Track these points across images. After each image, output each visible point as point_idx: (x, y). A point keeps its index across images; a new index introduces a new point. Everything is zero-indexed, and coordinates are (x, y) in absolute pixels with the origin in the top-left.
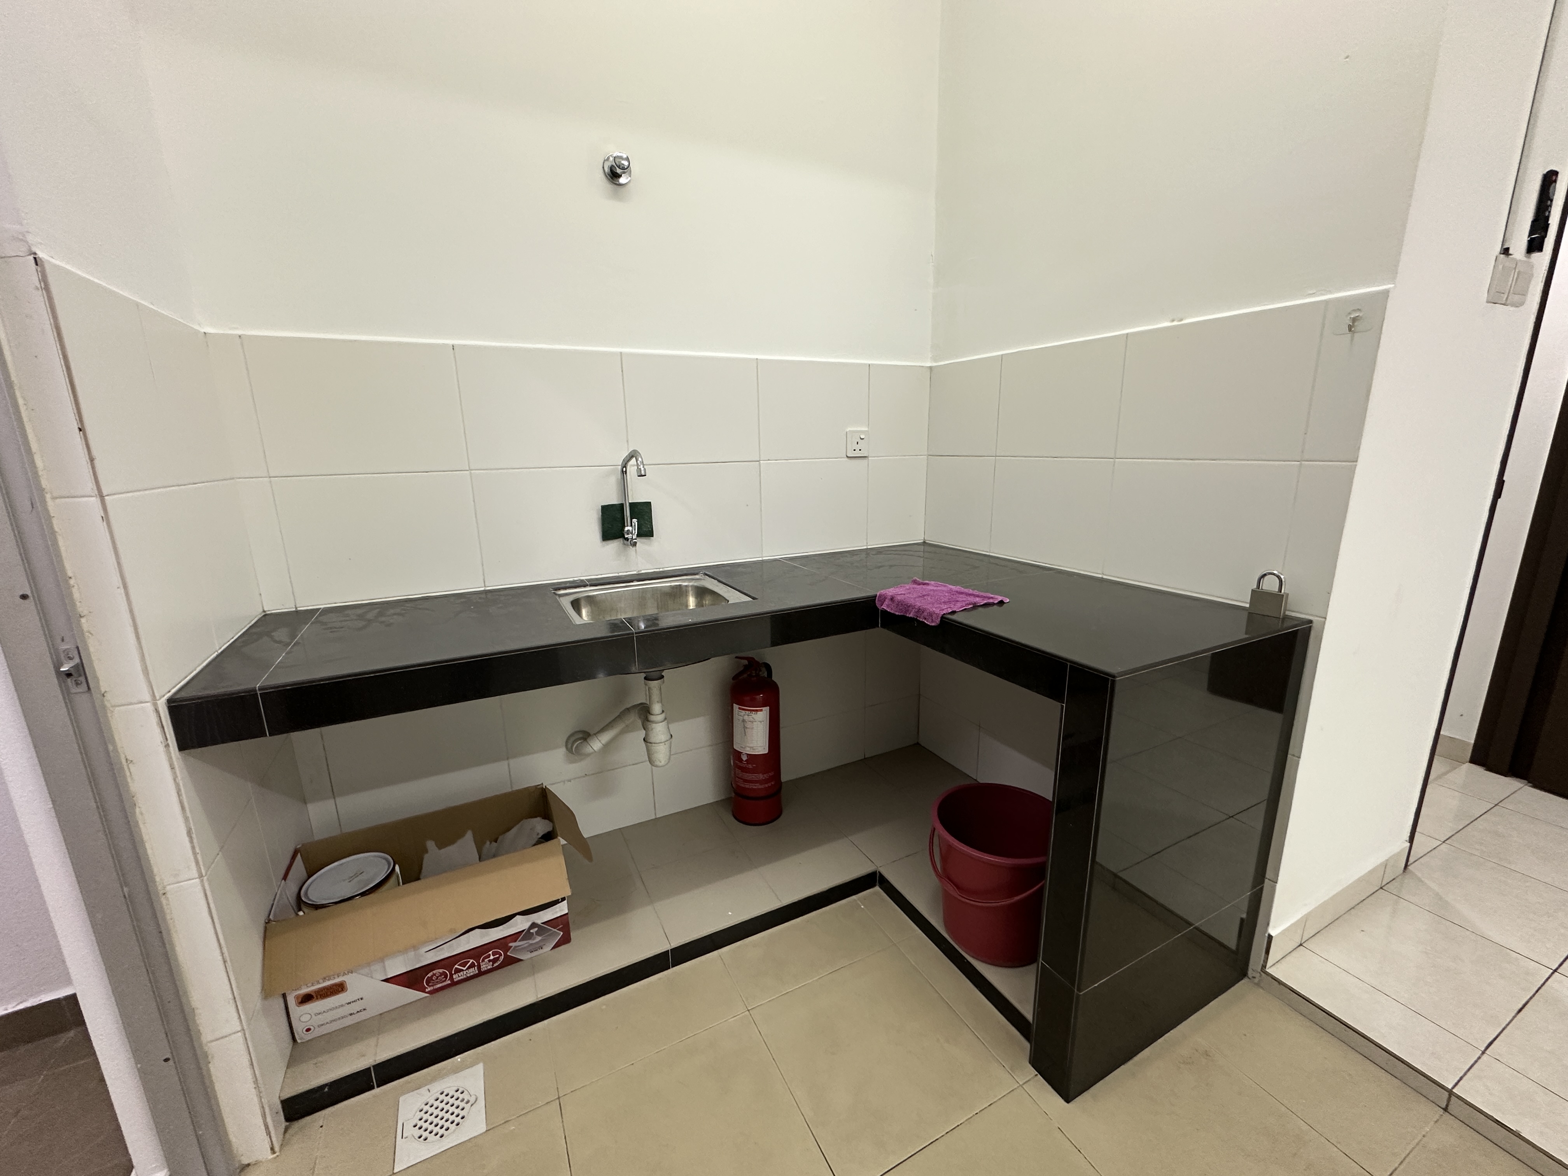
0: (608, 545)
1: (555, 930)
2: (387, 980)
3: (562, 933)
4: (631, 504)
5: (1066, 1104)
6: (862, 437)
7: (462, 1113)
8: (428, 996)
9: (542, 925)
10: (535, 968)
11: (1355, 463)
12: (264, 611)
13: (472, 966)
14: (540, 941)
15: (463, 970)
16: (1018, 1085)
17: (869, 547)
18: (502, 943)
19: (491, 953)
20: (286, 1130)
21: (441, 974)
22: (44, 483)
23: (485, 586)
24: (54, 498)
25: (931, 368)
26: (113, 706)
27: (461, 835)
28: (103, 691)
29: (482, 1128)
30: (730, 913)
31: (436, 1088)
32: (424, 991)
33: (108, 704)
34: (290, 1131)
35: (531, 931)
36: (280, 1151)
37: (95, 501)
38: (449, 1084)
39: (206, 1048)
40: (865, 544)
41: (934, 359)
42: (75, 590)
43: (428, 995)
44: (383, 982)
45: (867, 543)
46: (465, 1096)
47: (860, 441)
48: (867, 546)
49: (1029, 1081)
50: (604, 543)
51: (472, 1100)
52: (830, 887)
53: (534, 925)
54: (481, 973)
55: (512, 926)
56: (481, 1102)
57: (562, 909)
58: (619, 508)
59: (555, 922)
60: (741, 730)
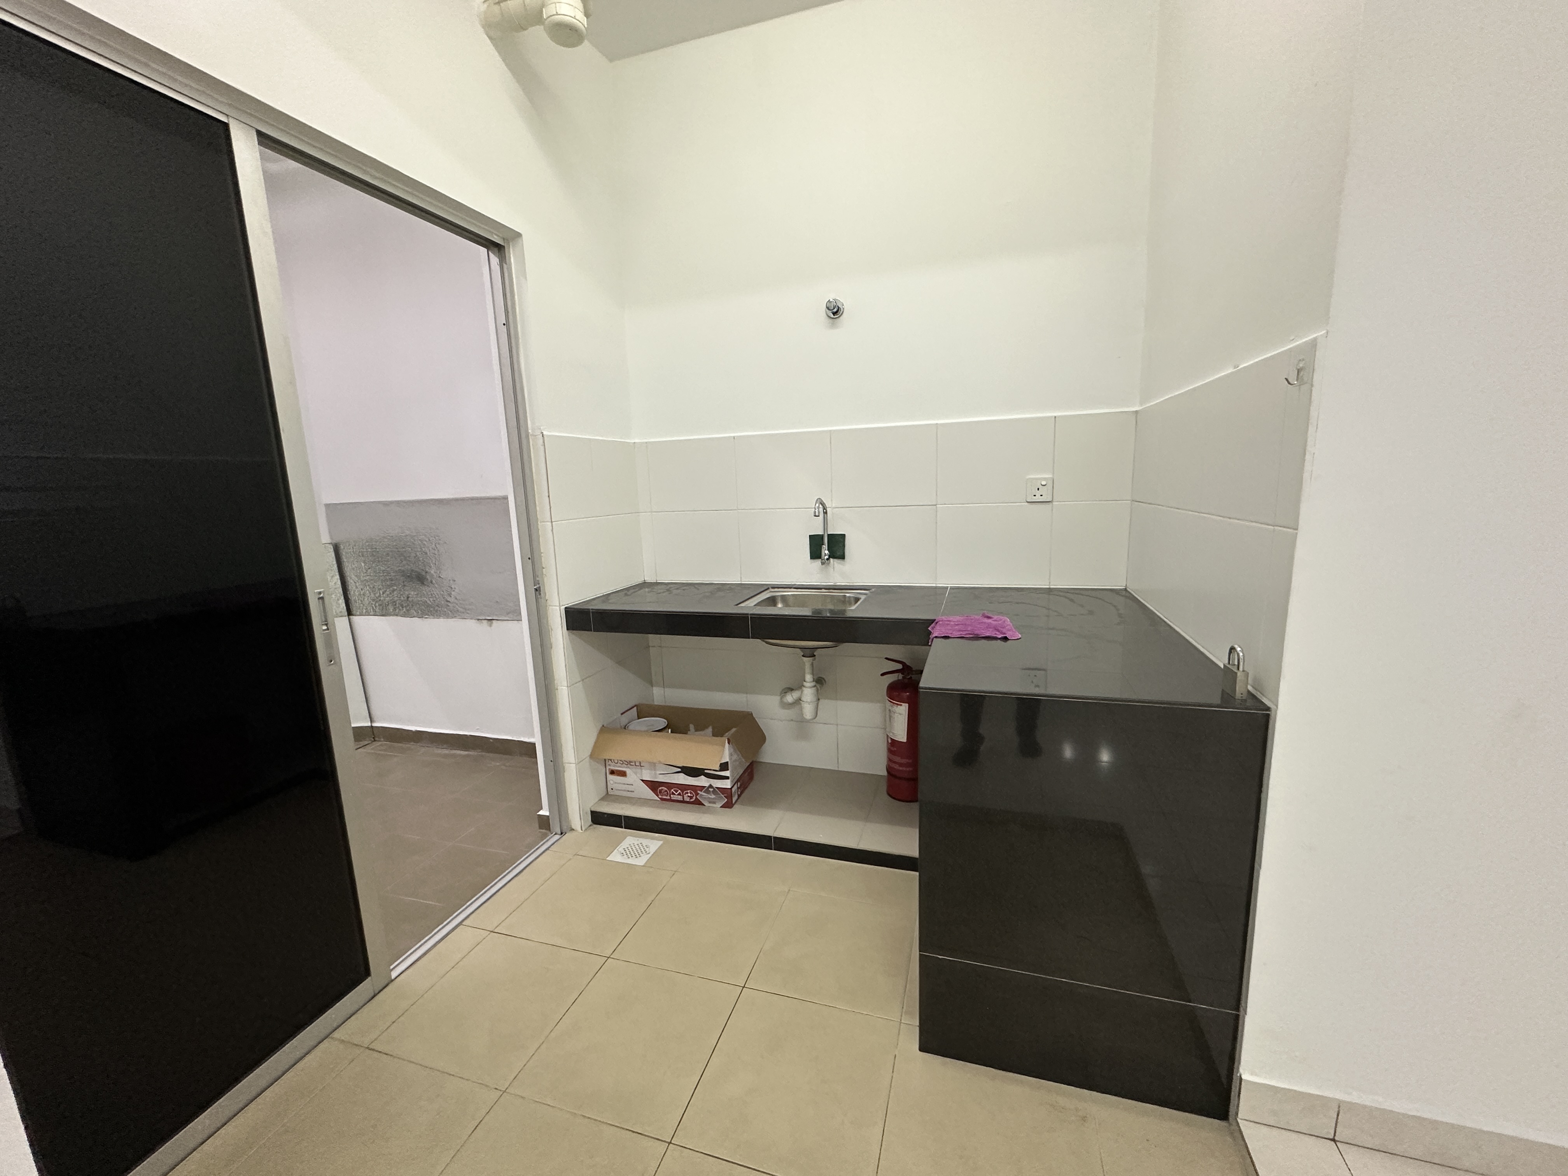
0: (814, 562)
1: (723, 796)
2: (642, 780)
3: (726, 800)
4: (828, 535)
5: (918, 1050)
6: (1043, 484)
7: (641, 855)
8: (659, 801)
9: (716, 789)
10: (709, 811)
11: (1296, 531)
12: (645, 580)
13: (679, 794)
14: (714, 798)
15: (675, 794)
16: (899, 1021)
17: (1051, 587)
18: (695, 789)
19: (689, 791)
20: (590, 826)
21: (666, 791)
22: (538, 517)
23: (741, 581)
24: (541, 522)
25: (1136, 412)
26: (549, 606)
27: (707, 727)
28: (547, 598)
29: (642, 864)
30: (821, 836)
31: (641, 840)
32: (657, 796)
33: (548, 605)
34: (591, 827)
35: (710, 789)
36: (585, 831)
37: (549, 524)
38: (645, 842)
39: (564, 765)
40: (1048, 584)
41: (1141, 404)
42: (543, 559)
43: (659, 799)
44: (641, 781)
45: (1050, 583)
46: (647, 850)
47: (1040, 487)
48: (1049, 585)
49: (910, 1025)
50: (812, 560)
51: (648, 852)
52: (900, 854)
53: (711, 786)
54: (683, 802)
55: (698, 780)
56: (650, 855)
57: (727, 784)
58: (821, 537)
59: (723, 790)
60: (889, 718)
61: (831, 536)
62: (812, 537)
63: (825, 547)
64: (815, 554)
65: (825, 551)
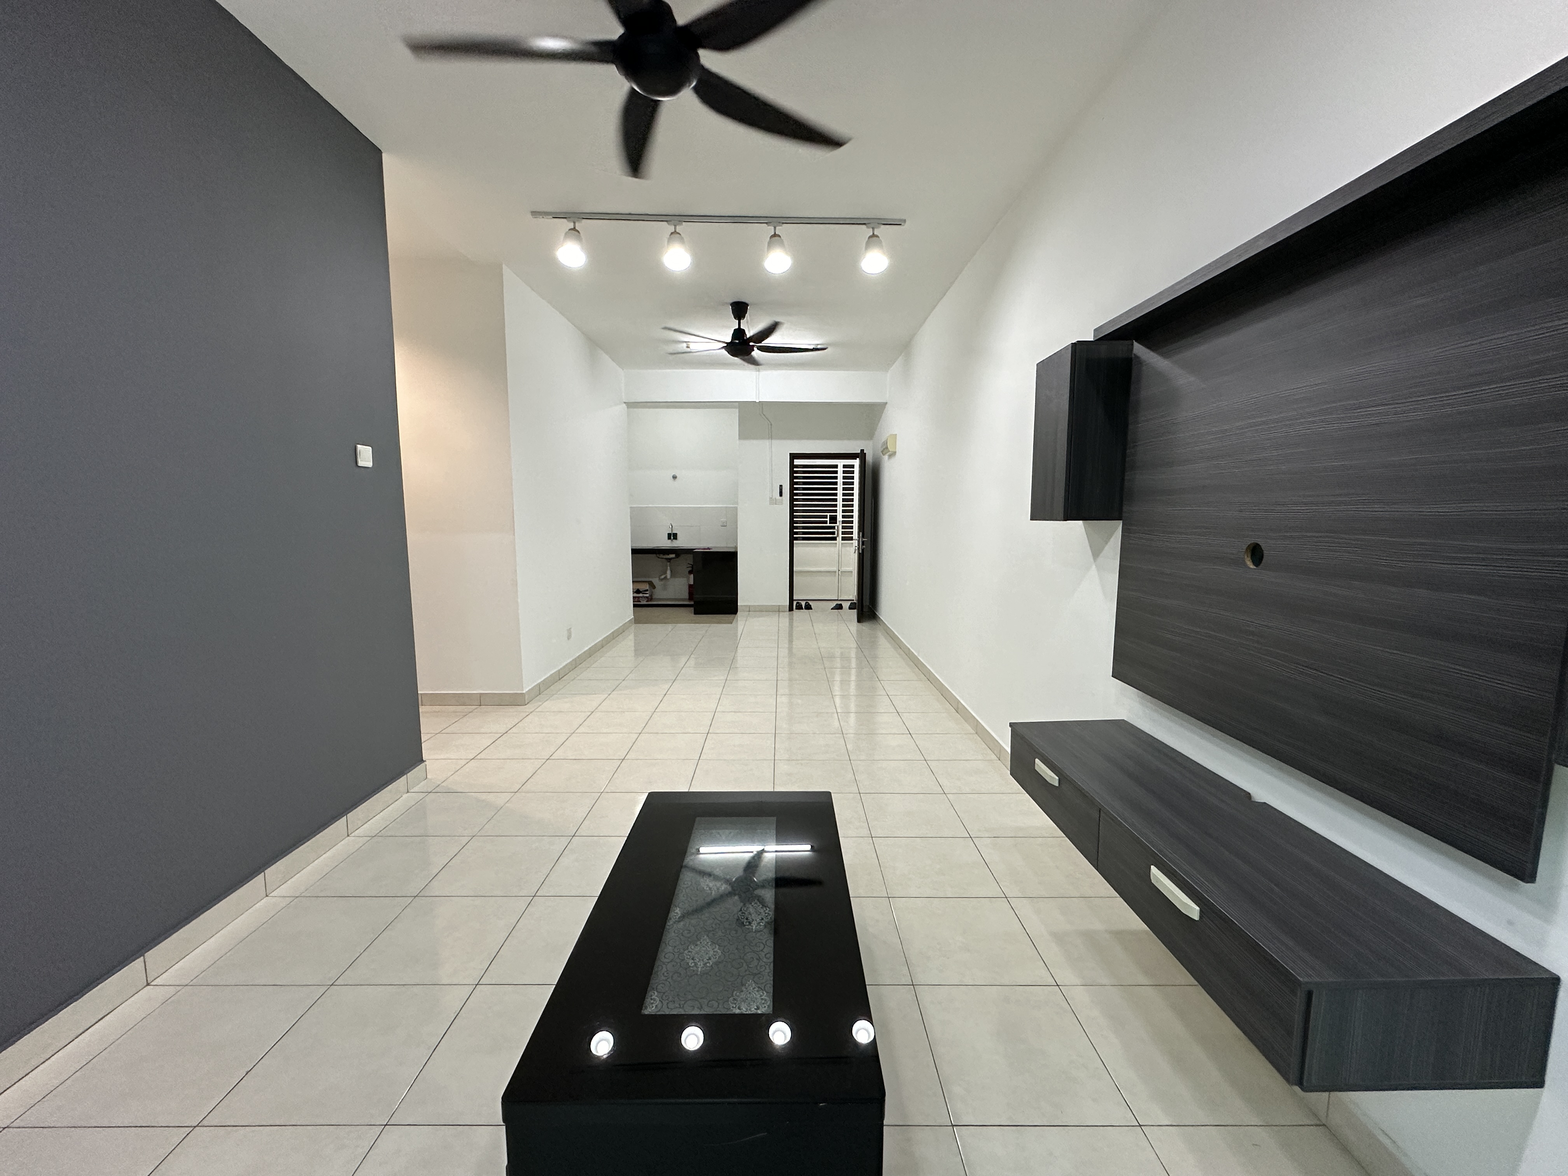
0: (669, 540)
57: (647, 595)
58: (671, 534)
59: (647, 597)
60: (688, 579)
61: (673, 534)
62: (668, 534)
63: (672, 536)
64: (669, 538)
65: (672, 538)
